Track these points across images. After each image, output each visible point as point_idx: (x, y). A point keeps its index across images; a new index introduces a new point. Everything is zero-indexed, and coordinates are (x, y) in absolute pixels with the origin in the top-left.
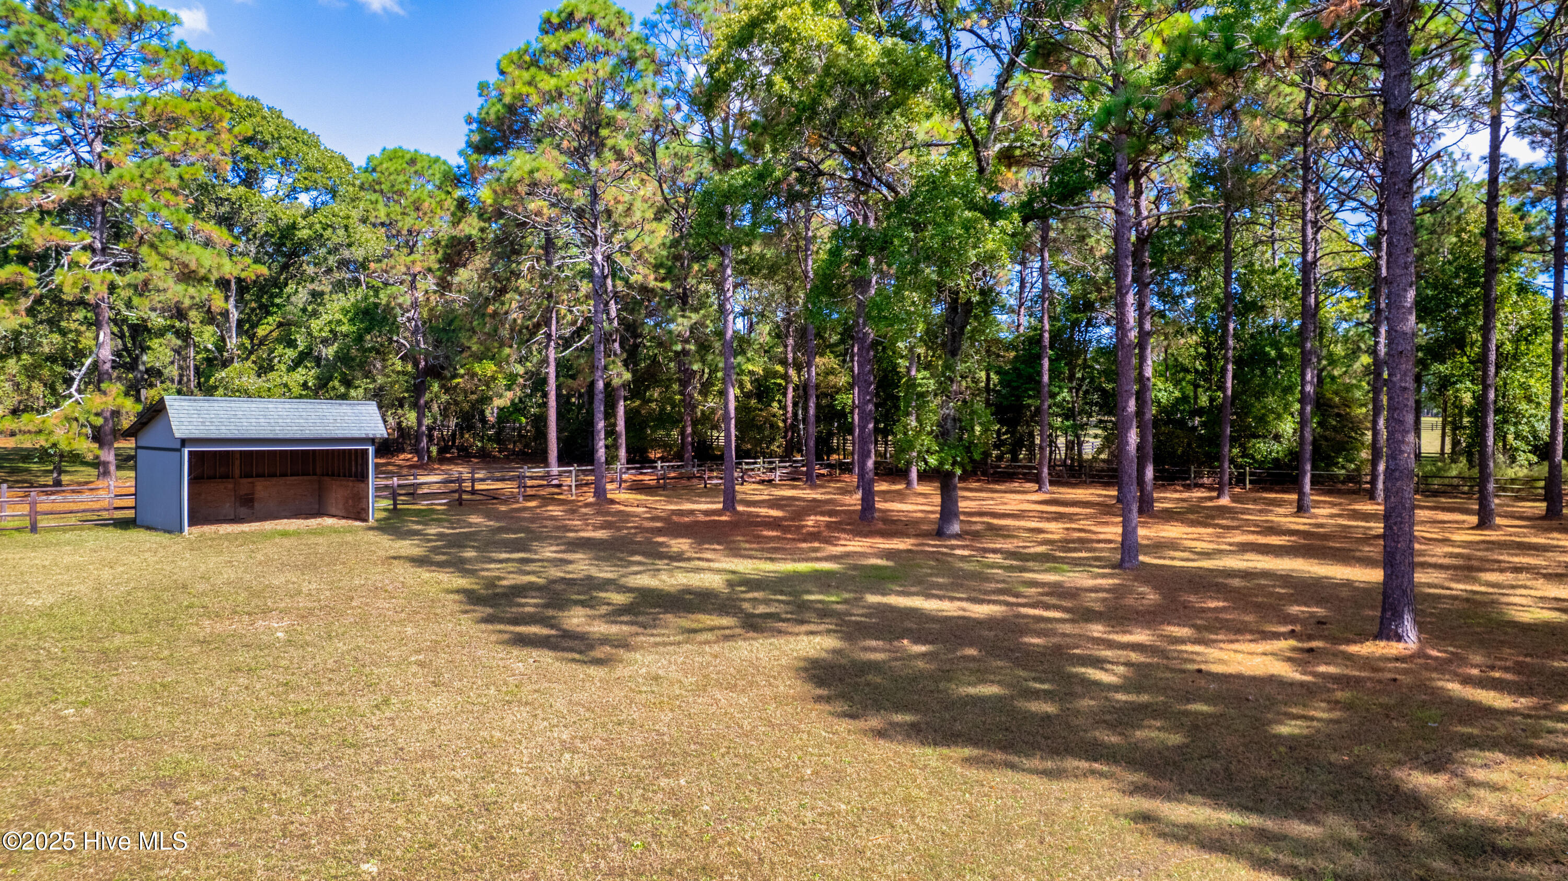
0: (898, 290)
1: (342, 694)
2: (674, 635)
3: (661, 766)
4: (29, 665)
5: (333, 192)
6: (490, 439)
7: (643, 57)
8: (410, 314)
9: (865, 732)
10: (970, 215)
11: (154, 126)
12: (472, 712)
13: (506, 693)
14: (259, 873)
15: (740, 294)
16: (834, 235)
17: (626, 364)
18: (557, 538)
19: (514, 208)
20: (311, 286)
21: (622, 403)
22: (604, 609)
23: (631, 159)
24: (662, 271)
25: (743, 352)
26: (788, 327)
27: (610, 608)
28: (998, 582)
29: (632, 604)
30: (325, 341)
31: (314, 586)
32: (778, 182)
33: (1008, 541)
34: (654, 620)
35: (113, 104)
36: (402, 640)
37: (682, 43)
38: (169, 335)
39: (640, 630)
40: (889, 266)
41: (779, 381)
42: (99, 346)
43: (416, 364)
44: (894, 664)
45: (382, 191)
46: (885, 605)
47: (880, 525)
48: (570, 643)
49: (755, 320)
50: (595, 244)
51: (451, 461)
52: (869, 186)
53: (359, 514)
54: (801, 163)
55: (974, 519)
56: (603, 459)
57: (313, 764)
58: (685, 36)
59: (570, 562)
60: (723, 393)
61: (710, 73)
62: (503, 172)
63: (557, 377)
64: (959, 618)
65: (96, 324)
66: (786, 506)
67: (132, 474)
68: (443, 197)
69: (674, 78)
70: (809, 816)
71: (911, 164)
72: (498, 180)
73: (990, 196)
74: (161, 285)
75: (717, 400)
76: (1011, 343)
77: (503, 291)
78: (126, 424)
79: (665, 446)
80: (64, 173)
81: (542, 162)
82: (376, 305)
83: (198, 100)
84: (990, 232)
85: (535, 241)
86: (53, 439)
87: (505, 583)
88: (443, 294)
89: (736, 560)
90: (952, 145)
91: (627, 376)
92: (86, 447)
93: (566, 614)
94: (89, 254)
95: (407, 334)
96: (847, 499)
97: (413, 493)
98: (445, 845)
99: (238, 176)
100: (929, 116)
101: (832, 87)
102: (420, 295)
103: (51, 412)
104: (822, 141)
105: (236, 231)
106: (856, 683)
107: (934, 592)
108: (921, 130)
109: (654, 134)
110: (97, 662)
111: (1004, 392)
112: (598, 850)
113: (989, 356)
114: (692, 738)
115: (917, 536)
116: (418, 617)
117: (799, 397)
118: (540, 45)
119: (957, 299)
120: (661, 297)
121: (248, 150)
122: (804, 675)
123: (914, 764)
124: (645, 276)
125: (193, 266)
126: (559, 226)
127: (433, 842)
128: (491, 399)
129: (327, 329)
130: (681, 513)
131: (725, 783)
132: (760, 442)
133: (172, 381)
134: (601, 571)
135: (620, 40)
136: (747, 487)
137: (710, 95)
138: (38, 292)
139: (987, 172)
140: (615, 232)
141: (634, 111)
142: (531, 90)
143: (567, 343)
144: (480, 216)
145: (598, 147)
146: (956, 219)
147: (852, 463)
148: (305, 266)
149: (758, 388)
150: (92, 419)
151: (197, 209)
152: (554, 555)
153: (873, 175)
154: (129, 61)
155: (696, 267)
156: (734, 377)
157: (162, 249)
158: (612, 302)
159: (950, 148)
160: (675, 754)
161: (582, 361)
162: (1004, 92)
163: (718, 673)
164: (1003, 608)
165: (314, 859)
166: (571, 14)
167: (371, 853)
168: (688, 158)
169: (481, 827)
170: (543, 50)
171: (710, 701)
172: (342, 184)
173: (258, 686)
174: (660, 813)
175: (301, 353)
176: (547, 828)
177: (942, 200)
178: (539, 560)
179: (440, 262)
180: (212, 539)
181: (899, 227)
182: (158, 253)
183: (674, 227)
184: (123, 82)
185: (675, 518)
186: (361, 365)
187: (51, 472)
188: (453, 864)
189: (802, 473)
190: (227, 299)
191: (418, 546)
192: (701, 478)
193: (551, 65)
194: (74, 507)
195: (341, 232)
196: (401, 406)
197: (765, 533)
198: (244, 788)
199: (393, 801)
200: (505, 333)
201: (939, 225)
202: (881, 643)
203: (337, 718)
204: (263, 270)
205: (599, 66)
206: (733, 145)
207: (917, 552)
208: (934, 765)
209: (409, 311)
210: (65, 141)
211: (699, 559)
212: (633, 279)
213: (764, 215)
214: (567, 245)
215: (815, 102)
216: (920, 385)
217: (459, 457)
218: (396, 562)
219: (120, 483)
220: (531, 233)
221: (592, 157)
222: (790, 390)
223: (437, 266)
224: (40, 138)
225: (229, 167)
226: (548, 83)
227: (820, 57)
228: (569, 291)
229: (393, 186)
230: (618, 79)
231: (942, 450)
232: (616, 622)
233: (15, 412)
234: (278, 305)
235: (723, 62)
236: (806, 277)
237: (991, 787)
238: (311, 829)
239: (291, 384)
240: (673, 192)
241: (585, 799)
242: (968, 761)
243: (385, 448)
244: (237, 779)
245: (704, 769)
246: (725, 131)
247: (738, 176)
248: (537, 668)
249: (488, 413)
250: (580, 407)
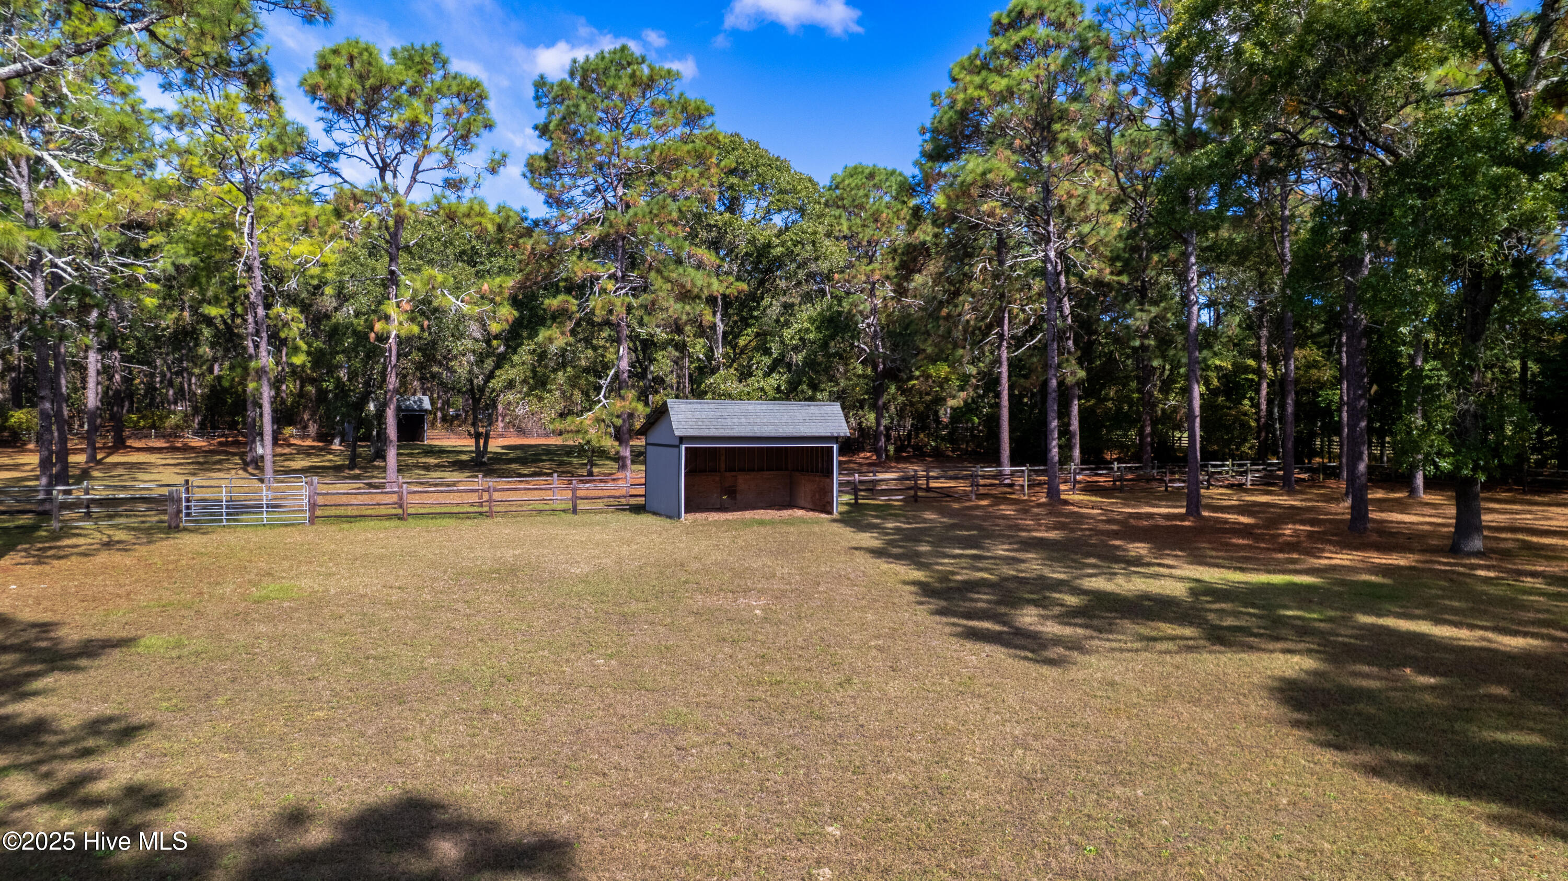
0: (1399, 269)
1: (810, 670)
2: (1131, 642)
3: (1116, 774)
4: (573, 621)
5: (802, 211)
6: (943, 439)
7: (1095, 44)
8: (870, 321)
9: (1355, 767)
10: (1499, 171)
11: (660, 168)
12: (927, 698)
13: (960, 684)
14: (742, 819)
15: (1206, 285)
16: (1317, 211)
17: (1080, 362)
18: (1009, 537)
19: (966, 212)
20: (783, 299)
21: (1076, 402)
22: (1057, 610)
23: (1085, 150)
24: (1119, 264)
25: (1209, 346)
26: (1261, 318)
27: (1064, 609)
28: (1538, 611)
29: (1086, 606)
30: (795, 349)
31: (786, 570)
32: (1250, 158)
33: (1554, 563)
34: (1110, 625)
35: (632, 154)
36: (863, 626)
37: (1138, 24)
38: (670, 348)
39: (1095, 634)
40: (1388, 241)
41: (1250, 376)
42: (619, 359)
43: (875, 368)
44: (1392, 694)
45: (844, 207)
46: (1381, 627)
47: (1375, 538)
48: (1022, 642)
49: (1222, 311)
50: (1048, 241)
51: (907, 460)
52: (1361, 152)
53: (825, 508)
54: (1275, 136)
55: (1503, 535)
56: (1056, 458)
57: (785, 730)
58: (1141, 17)
59: (1023, 561)
60: (1186, 391)
61: (1170, 51)
62: (955, 177)
63: (1010, 377)
64: (1482, 649)
65: (618, 341)
66: (1259, 512)
67: (643, 468)
68: (900, 207)
69: (1130, 61)
70: (1285, 849)
71: (1417, 121)
72: (951, 185)
73: (1529, 148)
74: (665, 304)
75: (1179, 398)
76: (1558, 324)
77: (957, 293)
78: (638, 425)
79: (1122, 447)
80: (597, 216)
81: (995, 163)
82: (839, 313)
83: (693, 142)
84: (1529, 188)
85: (987, 242)
86: (588, 437)
87: (959, 578)
88: (899, 300)
89: (1201, 568)
90: (1475, 91)
91: (1082, 374)
92: (609, 443)
93: (1018, 612)
94: (613, 282)
95: (868, 340)
96: (1333, 507)
97: (872, 488)
98: (901, 821)
99: (724, 204)
100: (1442, 61)
101: (1314, 46)
102: (878, 302)
103: (586, 415)
104: (1302, 107)
105: (722, 253)
106: (1344, 711)
107: (1447, 617)
108: (1430, 80)
109: (1109, 122)
110: (619, 623)
111: (1547, 383)
112: (1050, 848)
113: (1525, 341)
114: (1150, 749)
115: (1423, 551)
116: (877, 605)
117: (1275, 393)
118: (991, 48)
119: (1480, 273)
120: (1118, 291)
121: (733, 180)
122: (1279, 696)
123: (1419, 811)
124: (1100, 271)
125: (689, 286)
126: (1011, 227)
127: (890, 816)
128: (944, 399)
129: (797, 337)
130: (1139, 516)
131: (1187, 801)
132: (1230, 441)
133: (672, 388)
134: (1054, 572)
135: (1072, 30)
136: (1214, 491)
137: (1170, 73)
138: (578, 315)
139: (1526, 117)
140: (1069, 227)
141: (1088, 100)
142: (983, 93)
143: (1019, 342)
144: (934, 223)
145: (1049, 141)
146: (1480, 178)
147: (1340, 467)
148: (778, 281)
149: (1226, 385)
150: (615, 420)
151: (692, 236)
152: (1007, 553)
153: (1366, 139)
154: (643, 116)
155: (1156, 258)
156: (1199, 373)
157: (666, 274)
158: (1066, 299)
159: (1471, 96)
160: (1131, 764)
161: (1035, 360)
162: (1553, 16)
163: (1180, 685)
164: (1547, 643)
165: (785, 814)
166: (1021, 13)
167: (835, 818)
168: (1146, 144)
169: (935, 809)
170: (994, 52)
171: (1170, 713)
172: (809, 203)
173: (740, 656)
174: (1115, 821)
175: (775, 360)
176: (999, 819)
177: (1460, 158)
178: (991, 558)
179: (897, 269)
180: (703, 525)
181: (1401, 194)
182: (663, 277)
183: (1131, 219)
184: (639, 134)
185: (1132, 521)
186: (827, 370)
187: (586, 464)
188: (908, 840)
189: (1279, 477)
190: (714, 313)
191: (877, 538)
192: (1161, 481)
193: (1001, 66)
194: (601, 493)
195: (809, 247)
196: (862, 407)
197: (1234, 541)
198: (729, 744)
199: (854, 773)
200: (958, 334)
201: (1455, 188)
202: (1375, 670)
203: (806, 691)
204: (743, 286)
205: (1050, 60)
206: (1196, 125)
207: (1423, 570)
208: (1449, 816)
209: (868, 317)
210: (598, 189)
211: (1160, 565)
212: (1087, 274)
213: (1232, 196)
214: (1019, 245)
215: (1294, 64)
216: (1427, 376)
217: (914, 456)
218: (857, 553)
219: (634, 475)
220: (983, 235)
221: (1044, 153)
222: (1264, 386)
223: (894, 273)
224: (581, 189)
225: (716, 198)
226: (999, 84)
227: (1299, 14)
228: (1021, 290)
229: (854, 200)
230: (1070, 71)
231: (1458, 452)
232: (1070, 624)
233: (562, 415)
234: (755, 318)
235: (1185, 37)
236: (1283, 261)
237: (1534, 856)
238: (783, 788)
239: (767, 388)
240: (1130, 180)
241: (1036, 796)
242: (1494, 819)
243: (848, 446)
244: (724, 735)
245: (1163, 782)
246: (1187, 110)
247: (1202, 156)
248: (989, 662)
249: (942, 412)
250: (1033, 407)
